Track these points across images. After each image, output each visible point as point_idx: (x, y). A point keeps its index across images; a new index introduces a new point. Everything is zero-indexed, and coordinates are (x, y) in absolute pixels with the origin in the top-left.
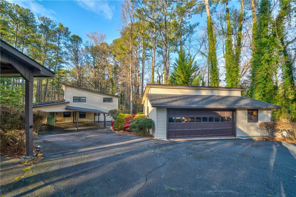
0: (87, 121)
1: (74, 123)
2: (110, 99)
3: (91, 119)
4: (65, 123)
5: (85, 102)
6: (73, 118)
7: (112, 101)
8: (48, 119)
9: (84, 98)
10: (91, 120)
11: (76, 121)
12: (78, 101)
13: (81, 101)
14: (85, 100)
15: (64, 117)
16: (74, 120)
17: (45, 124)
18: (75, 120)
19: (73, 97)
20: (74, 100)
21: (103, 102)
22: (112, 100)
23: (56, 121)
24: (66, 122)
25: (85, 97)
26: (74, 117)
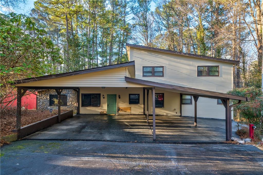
0: (167, 113)
1: (146, 115)
2: (215, 69)
3: (175, 110)
4: (131, 115)
5: (163, 76)
6: (143, 106)
7: (217, 74)
8: (108, 106)
9: (161, 69)
10: (174, 114)
11: (150, 113)
12: (151, 74)
13: (156, 74)
14: (163, 72)
15: (129, 104)
16: (144, 110)
17: (105, 112)
18: (148, 110)
19: (143, 67)
20: (144, 72)
21: (198, 75)
22: (218, 72)
23: (119, 109)
24: (133, 112)
25: (163, 67)
26: (144, 104)
